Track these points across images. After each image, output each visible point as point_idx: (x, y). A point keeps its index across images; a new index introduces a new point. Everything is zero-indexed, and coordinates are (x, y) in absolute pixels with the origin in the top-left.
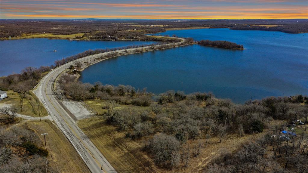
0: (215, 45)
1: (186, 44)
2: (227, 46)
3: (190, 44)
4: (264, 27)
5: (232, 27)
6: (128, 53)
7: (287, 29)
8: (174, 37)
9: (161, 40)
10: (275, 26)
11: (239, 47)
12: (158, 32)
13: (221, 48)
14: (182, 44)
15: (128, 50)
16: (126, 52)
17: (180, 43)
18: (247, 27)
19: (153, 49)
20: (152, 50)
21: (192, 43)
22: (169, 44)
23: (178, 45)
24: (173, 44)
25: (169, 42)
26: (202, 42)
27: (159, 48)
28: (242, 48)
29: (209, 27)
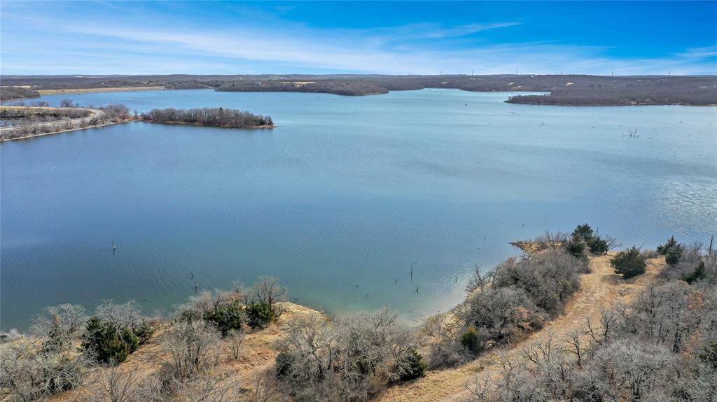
0: (196, 121)
1: (108, 123)
2: (230, 121)
3: (119, 120)
5: (218, 86)
7: (341, 88)
8: (67, 106)
9: (23, 117)
11: (262, 123)
12: (14, 97)
13: (213, 126)
14: (94, 122)
17: (88, 120)
18: (253, 84)
21: (126, 120)
22: (48, 124)
23: (81, 126)
24: (63, 122)
25: (47, 118)
26: (156, 113)
27: (11, 135)
28: (271, 123)
29: (162, 87)
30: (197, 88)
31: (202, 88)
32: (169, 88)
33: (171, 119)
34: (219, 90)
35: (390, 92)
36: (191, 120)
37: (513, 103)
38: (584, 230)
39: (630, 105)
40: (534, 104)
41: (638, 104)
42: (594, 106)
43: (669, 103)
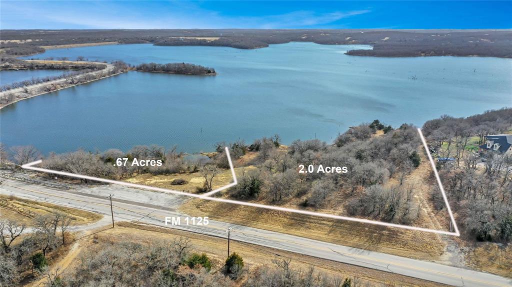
0: (170, 71)
1: (120, 72)
4: (205, 41)
5: (152, 40)
6: (32, 95)
7: (237, 44)
10: (217, 38)
11: (209, 72)
13: (187, 75)
15: (29, 88)
16: (26, 92)
18: (179, 40)
19: (71, 83)
20: (71, 86)
21: (127, 70)
26: (145, 66)
27: (79, 81)
28: (214, 72)
29: (116, 43)
30: (139, 43)
31: (143, 43)
32: (121, 43)
33: (155, 70)
34: (156, 45)
35: (270, 45)
36: (167, 70)
37: (349, 55)
38: (376, 122)
39: (421, 56)
40: (362, 56)
41: (425, 56)
42: (399, 57)
43: (445, 55)
